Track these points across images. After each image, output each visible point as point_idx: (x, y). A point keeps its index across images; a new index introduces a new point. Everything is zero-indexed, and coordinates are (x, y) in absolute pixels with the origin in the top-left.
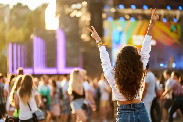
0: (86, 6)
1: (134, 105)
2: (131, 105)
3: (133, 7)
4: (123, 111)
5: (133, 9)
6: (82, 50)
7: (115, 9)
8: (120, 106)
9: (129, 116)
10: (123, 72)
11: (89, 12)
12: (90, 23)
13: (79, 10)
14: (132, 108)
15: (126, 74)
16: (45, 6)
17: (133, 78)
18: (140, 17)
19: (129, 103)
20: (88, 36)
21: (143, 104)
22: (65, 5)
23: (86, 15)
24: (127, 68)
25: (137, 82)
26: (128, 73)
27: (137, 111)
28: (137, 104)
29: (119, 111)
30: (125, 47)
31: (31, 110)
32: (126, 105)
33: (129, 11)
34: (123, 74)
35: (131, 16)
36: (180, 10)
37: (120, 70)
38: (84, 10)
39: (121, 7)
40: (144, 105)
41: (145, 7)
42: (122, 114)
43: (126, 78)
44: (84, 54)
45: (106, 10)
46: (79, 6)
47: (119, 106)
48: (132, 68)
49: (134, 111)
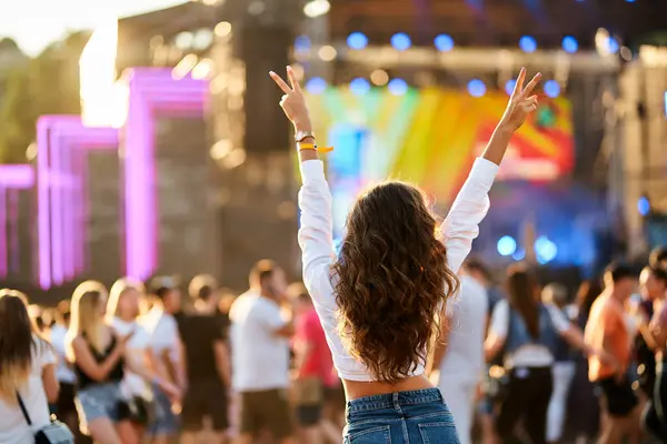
0: (227, 40)
1: (404, 396)
2: (395, 399)
3: (401, 41)
4: (365, 422)
5: (400, 50)
6: (217, 198)
7: (335, 48)
8: (356, 403)
9: (388, 437)
10: (372, 281)
11: (240, 63)
12: (242, 102)
13: (202, 54)
14: (398, 406)
15: (381, 286)
16: (78, 40)
17: (411, 301)
18: (425, 79)
19: (386, 390)
20: (235, 147)
21: (438, 391)
22: (152, 36)
23: (228, 70)
24: (388, 263)
25: (423, 313)
26: (391, 282)
27: (416, 418)
28: (418, 393)
29: (351, 422)
30: (378, 188)
31: (29, 422)
32: (376, 399)
33: (385, 56)
34: (371, 287)
35: (393, 73)
36: (569, 53)
37: (362, 272)
38: (222, 53)
39: (357, 41)
40: (441, 397)
41: (444, 43)
42: (361, 433)
43: (382, 301)
44: (224, 216)
45: (301, 51)
46: (202, 39)
47: (349, 405)
48: (404, 266)
49: (406, 418)
